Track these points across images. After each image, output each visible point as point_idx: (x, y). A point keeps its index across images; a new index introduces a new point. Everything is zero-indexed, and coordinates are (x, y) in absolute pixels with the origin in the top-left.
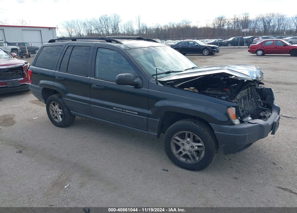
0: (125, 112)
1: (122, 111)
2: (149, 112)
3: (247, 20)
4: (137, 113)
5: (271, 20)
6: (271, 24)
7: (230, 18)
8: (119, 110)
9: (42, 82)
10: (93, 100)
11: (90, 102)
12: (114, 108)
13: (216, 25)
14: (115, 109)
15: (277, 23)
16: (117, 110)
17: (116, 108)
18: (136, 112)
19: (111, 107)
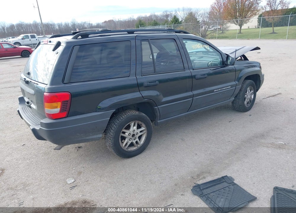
1: (221, 90)
4: (230, 87)
12: (215, 91)
16: (218, 91)
17: (216, 90)
18: (229, 86)
19: (212, 91)
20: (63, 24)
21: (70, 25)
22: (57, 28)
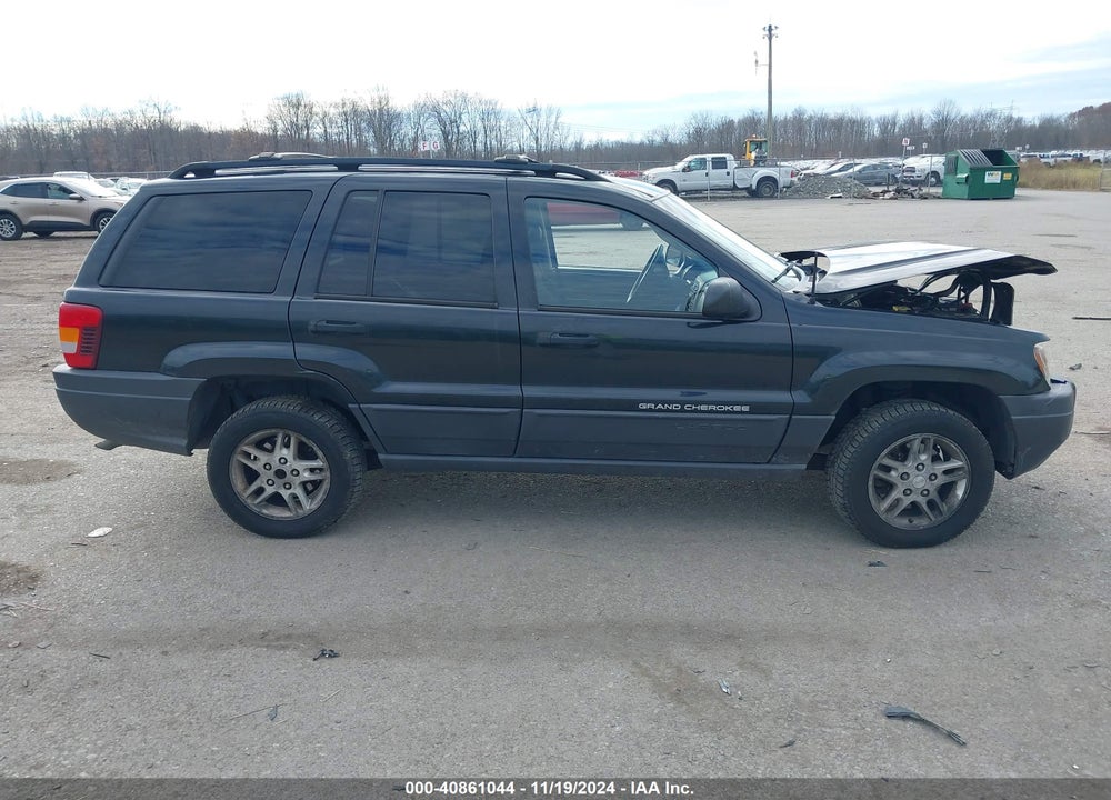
0: (696, 411)
1: (682, 411)
2: (800, 397)
3: (388, 112)
4: (745, 409)
5: (463, 116)
6: (462, 128)
7: (328, 102)
8: (668, 411)
9: (181, 355)
10: (532, 391)
11: (522, 403)
12: (644, 406)
13: (280, 126)
14: (650, 410)
15: (479, 125)
16: (660, 410)
18: (742, 404)
20: (901, 120)
21: (927, 125)
22: (876, 131)
